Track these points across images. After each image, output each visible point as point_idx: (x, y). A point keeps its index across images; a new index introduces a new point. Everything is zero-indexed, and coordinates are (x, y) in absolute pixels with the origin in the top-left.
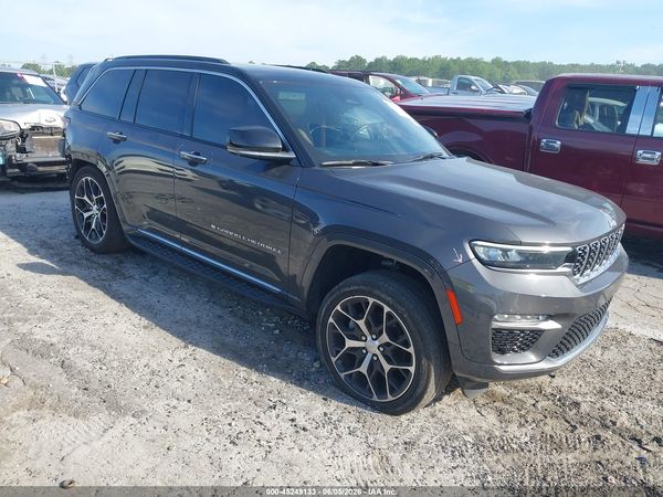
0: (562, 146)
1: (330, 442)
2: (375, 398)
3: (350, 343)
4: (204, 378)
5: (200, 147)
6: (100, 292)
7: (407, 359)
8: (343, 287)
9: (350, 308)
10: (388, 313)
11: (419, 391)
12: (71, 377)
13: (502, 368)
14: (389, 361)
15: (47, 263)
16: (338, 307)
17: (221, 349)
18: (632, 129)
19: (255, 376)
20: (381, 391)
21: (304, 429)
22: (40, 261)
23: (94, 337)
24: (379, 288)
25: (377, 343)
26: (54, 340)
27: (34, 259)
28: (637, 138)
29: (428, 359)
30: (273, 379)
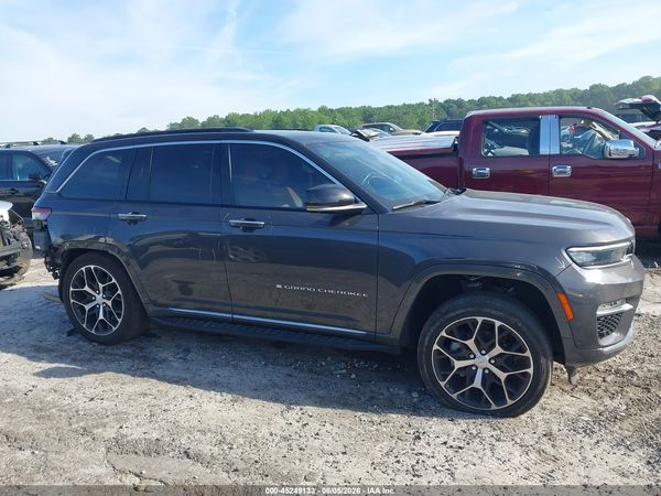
0: (491, 171)
1: (488, 453)
2: (494, 407)
3: (458, 364)
4: (335, 430)
5: (252, 213)
6: (154, 381)
7: (524, 363)
8: (446, 313)
9: (455, 331)
10: (500, 327)
11: (540, 388)
12: (208, 464)
13: (605, 349)
14: (504, 370)
15: (63, 365)
16: (443, 334)
17: (323, 402)
18: (544, 150)
19: (376, 418)
20: (499, 398)
21: (460, 448)
22: (54, 365)
23: (196, 423)
24: (487, 307)
25: (487, 357)
26: (155, 435)
27: (45, 366)
28: (550, 157)
29: (546, 357)
30: (395, 416)
